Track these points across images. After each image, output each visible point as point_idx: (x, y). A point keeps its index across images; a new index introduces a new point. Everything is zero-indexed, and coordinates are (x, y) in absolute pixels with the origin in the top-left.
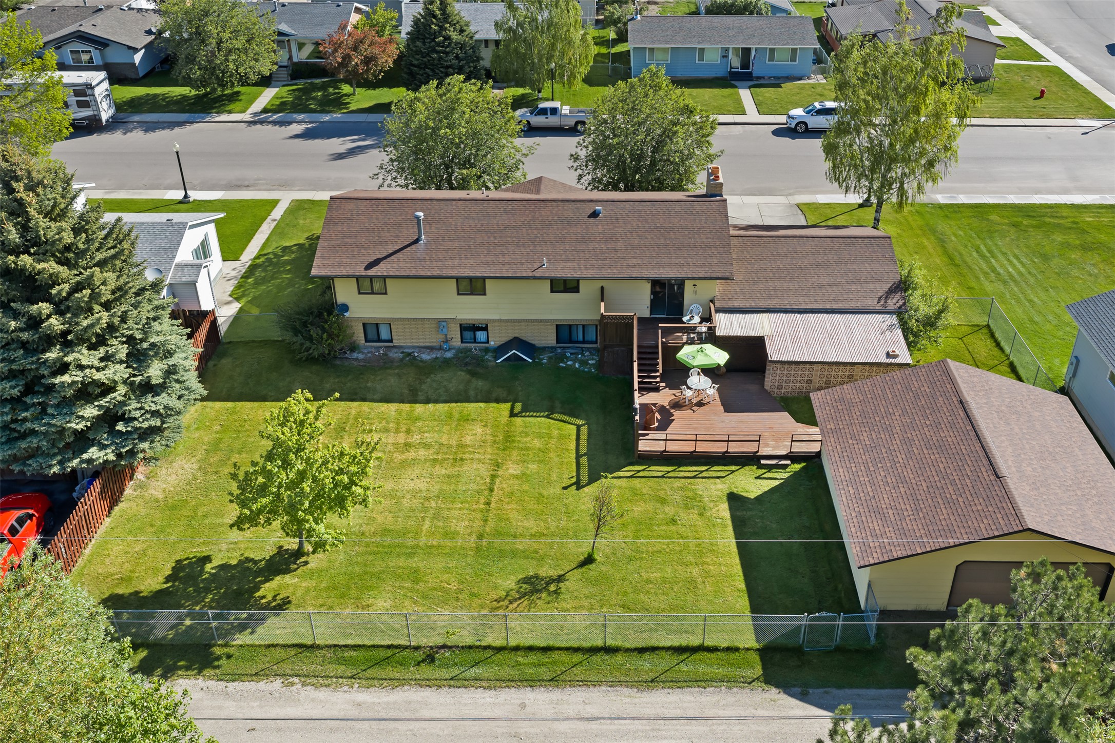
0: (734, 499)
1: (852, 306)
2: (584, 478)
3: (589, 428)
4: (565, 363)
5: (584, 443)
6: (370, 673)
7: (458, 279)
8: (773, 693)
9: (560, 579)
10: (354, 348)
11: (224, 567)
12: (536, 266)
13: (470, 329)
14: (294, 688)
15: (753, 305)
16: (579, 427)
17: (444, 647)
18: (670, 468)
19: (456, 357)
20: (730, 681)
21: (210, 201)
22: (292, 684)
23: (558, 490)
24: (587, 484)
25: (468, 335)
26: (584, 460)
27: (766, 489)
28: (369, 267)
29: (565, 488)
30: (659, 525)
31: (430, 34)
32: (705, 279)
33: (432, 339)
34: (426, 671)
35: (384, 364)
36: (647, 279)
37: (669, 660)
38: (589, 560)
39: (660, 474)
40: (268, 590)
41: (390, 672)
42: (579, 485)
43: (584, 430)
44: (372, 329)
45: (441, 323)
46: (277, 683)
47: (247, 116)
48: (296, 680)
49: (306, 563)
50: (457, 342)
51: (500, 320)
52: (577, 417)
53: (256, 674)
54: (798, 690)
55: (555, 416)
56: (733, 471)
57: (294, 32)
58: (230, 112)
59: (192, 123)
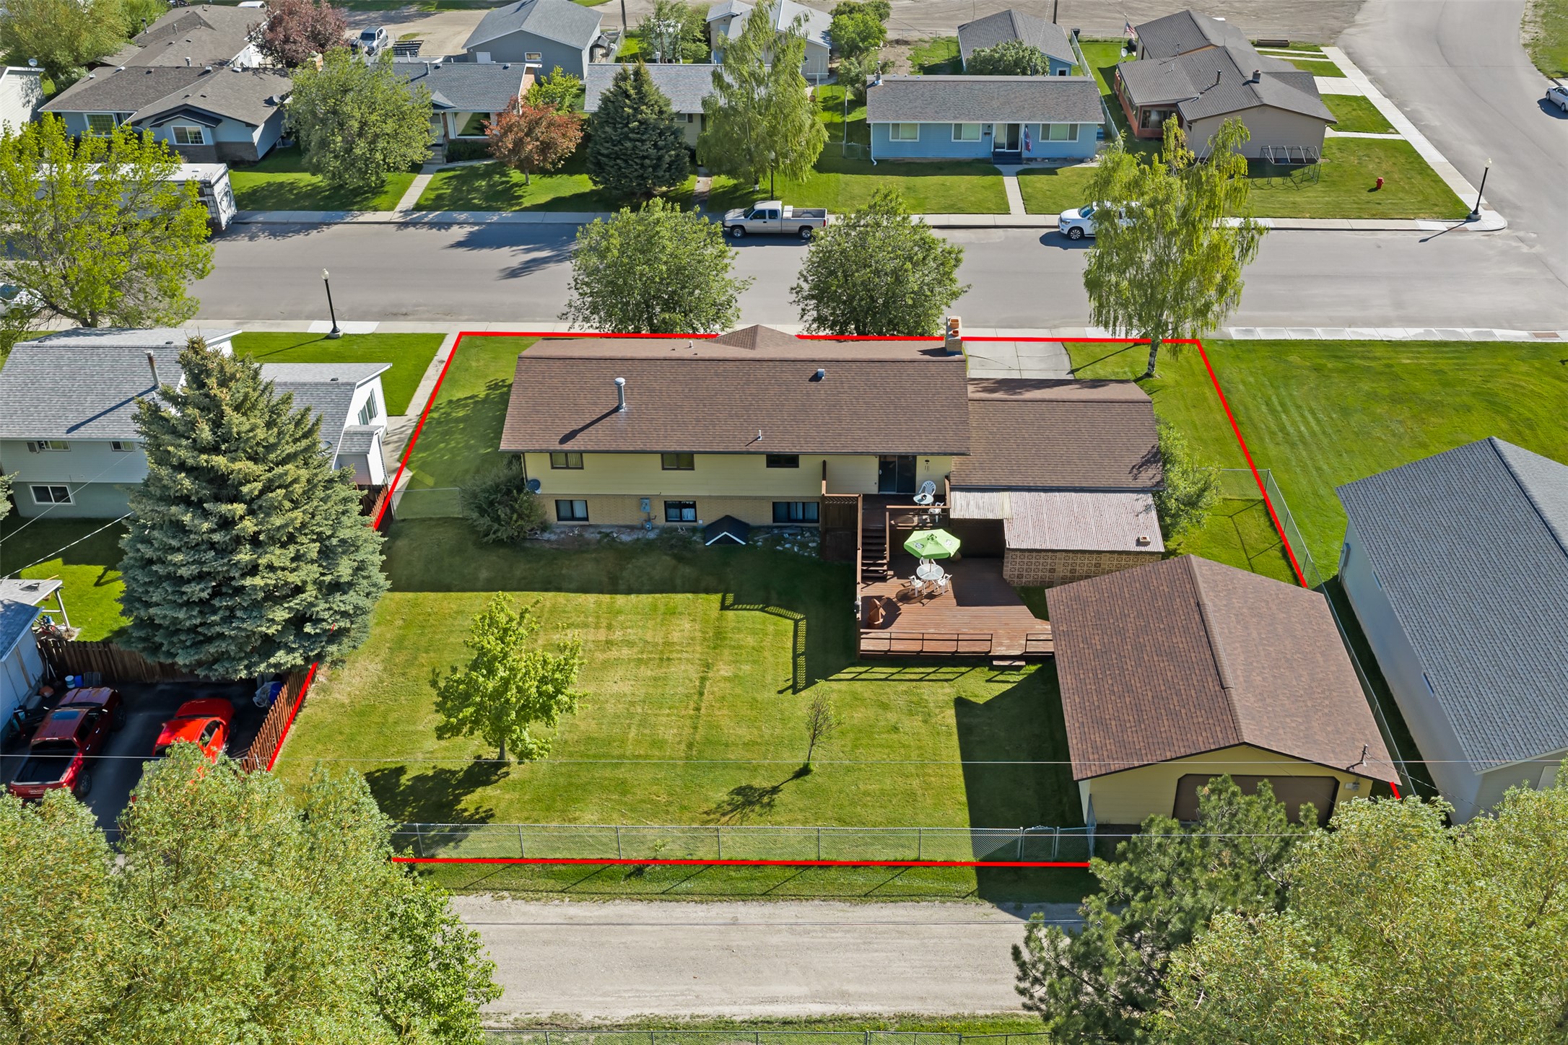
0: (962, 705)
1: (1104, 483)
2: (801, 683)
3: (807, 624)
4: (783, 546)
5: (801, 640)
6: (579, 887)
7: (663, 454)
8: (987, 907)
9: (775, 790)
10: (545, 527)
11: (418, 779)
12: (751, 440)
13: (675, 507)
14: (504, 902)
15: (993, 482)
16: (796, 622)
17: (655, 861)
18: (895, 670)
19: (660, 537)
20: (943, 896)
21: (363, 336)
22: (503, 898)
23: (773, 694)
24: (805, 688)
25: (673, 512)
26: (802, 660)
27: (997, 693)
28: (564, 440)
29: (780, 692)
30: (880, 733)
31: (622, 117)
32: (939, 454)
33: (633, 517)
34: (636, 885)
35: (578, 547)
36: (875, 454)
37: (882, 876)
38: (804, 771)
39: (883, 676)
40: (469, 802)
41: (599, 886)
42: (795, 689)
43: (803, 625)
44: (566, 508)
45: (643, 500)
46: (488, 897)
47: (395, 216)
48: (506, 894)
49: (507, 774)
50: (661, 521)
51: (710, 497)
52: (795, 610)
53: (465, 888)
54: (1011, 904)
55: (771, 609)
56: (963, 673)
57: (451, 104)
58: (376, 209)
59: (329, 224)
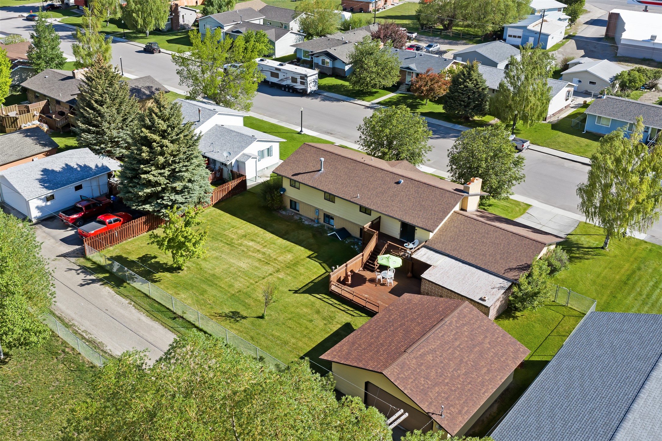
0: (347, 326)
1: (492, 269)
2: (301, 291)
5: (320, 279)
7: (325, 192)
9: (245, 318)
10: (284, 208)
11: (158, 263)
12: (354, 197)
13: (328, 217)
15: (443, 250)
16: (326, 272)
17: (182, 317)
18: (339, 303)
19: (317, 227)
21: (308, 136)
22: (131, 304)
23: (286, 290)
24: (299, 293)
25: (327, 219)
26: (312, 284)
28: (293, 175)
29: (290, 290)
30: (304, 320)
31: (458, 83)
32: (423, 228)
33: (312, 216)
34: (171, 323)
35: (289, 219)
36: (400, 220)
38: (262, 317)
39: (331, 303)
40: (157, 275)
41: (159, 316)
42: (296, 292)
43: (327, 274)
44: (294, 204)
45: (317, 210)
46: (127, 302)
47: (368, 104)
48: (133, 303)
49: (179, 272)
50: (322, 221)
51: (339, 217)
53: (126, 296)
55: (324, 265)
56: (362, 316)
57: (416, 69)
58: (363, 100)
